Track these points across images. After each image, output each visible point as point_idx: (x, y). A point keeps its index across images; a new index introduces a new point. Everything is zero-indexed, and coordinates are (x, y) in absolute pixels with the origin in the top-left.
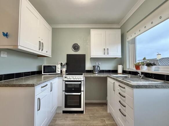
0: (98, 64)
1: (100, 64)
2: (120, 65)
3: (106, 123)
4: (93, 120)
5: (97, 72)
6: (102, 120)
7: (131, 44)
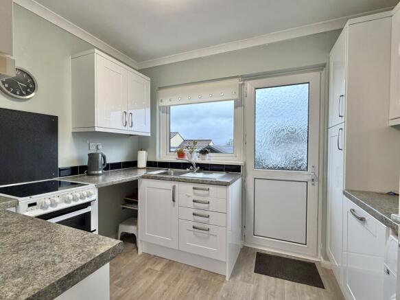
0: (94, 148)
1: (100, 147)
2: (141, 150)
3: (157, 271)
4: (134, 284)
5: (100, 172)
6: (146, 271)
7: (163, 112)
